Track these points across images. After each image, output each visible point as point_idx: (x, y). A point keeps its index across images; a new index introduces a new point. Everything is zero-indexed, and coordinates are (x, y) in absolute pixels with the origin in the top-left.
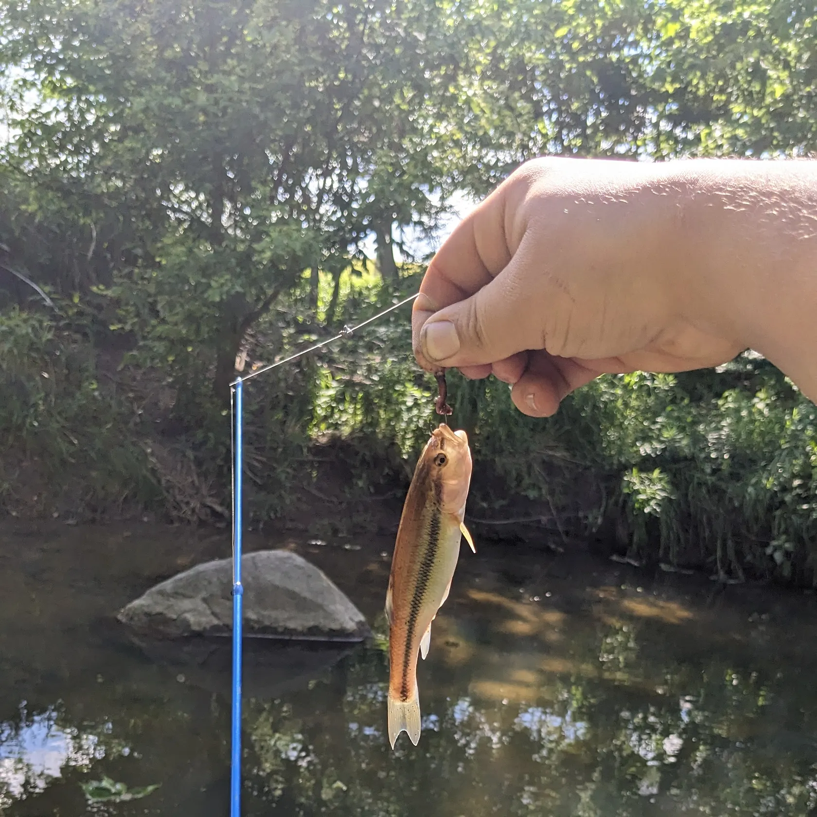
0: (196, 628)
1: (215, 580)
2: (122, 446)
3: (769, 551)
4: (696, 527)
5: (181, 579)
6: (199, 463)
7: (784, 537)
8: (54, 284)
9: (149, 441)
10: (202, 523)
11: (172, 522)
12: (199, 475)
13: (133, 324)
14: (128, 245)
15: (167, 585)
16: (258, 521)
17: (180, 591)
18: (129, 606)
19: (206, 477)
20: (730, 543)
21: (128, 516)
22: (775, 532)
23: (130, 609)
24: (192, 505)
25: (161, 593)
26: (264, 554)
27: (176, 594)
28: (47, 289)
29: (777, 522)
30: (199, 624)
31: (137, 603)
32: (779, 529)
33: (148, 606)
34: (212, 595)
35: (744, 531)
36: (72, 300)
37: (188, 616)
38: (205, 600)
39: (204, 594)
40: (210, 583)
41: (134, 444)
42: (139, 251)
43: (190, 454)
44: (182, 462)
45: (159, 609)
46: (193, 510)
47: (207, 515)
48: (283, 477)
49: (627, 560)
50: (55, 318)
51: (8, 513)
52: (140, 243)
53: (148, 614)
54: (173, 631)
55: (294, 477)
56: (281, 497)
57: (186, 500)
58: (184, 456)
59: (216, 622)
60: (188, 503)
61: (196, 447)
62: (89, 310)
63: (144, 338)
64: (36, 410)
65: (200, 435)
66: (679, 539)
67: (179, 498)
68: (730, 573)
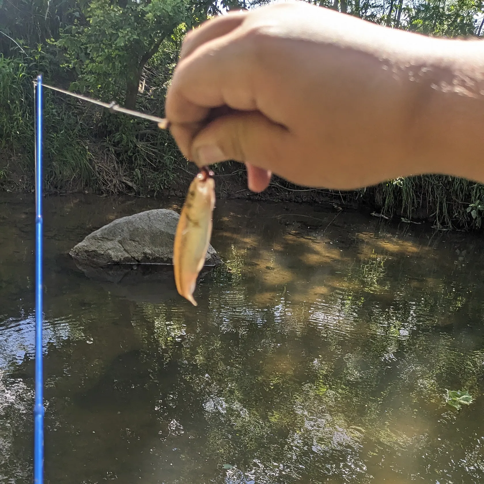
0: (115, 259)
1: (125, 228)
2: (71, 145)
3: (468, 210)
4: (424, 194)
5: (106, 229)
6: (118, 155)
7: (478, 201)
8: (25, 38)
9: (88, 141)
10: (120, 193)
11: (102, 193)
12: (117, 163)
13: (75, 64)
14: (71, 10)
15: (98, 233)
16: (154, 191)
17: (106, 236)
18: (76, 246)
19: (122, 163)
20: (444, 204)
21: (76, 190)
22: (473, 198)
23: (76, 248)
24: (114, 182)
25: (94, 238)
26: (155, 211)
27: (104, 238)
28: (21, 42)
29: (475, 191)
30: (117, 257)
31: (80, 244)
32: (476, 195)
33: (86, 246)
34: (124, 239)
35: (454, 198)
36: (37, 49)
37: (110, 252)
38: (120, 242)
39: (119, 238)
40: (123, 231)
41: (78, 143)
42: (77, 14)
43: (112, 149)
44: (107, 154)
45: (93, 248)
46: (115, 185)
47: (123, 188)
48: (168, 162)
49: (381, 215)
50: (26, 61)
51: (4, 190)
52: (78, 9)
53: (86, 251)
54: (102, 262)
55: (175, 162)
56: (167, 175)
57: (110, 179)
58: (109, 150)
59: (127, 255)
60: (111, 181)
61: (115, 145)
62: (48, 56)
63: (82, 73)
64: (17, 124)
65: (117, 136)
66: (413, 202)
67: (106, 177)
68: (443, 224)
